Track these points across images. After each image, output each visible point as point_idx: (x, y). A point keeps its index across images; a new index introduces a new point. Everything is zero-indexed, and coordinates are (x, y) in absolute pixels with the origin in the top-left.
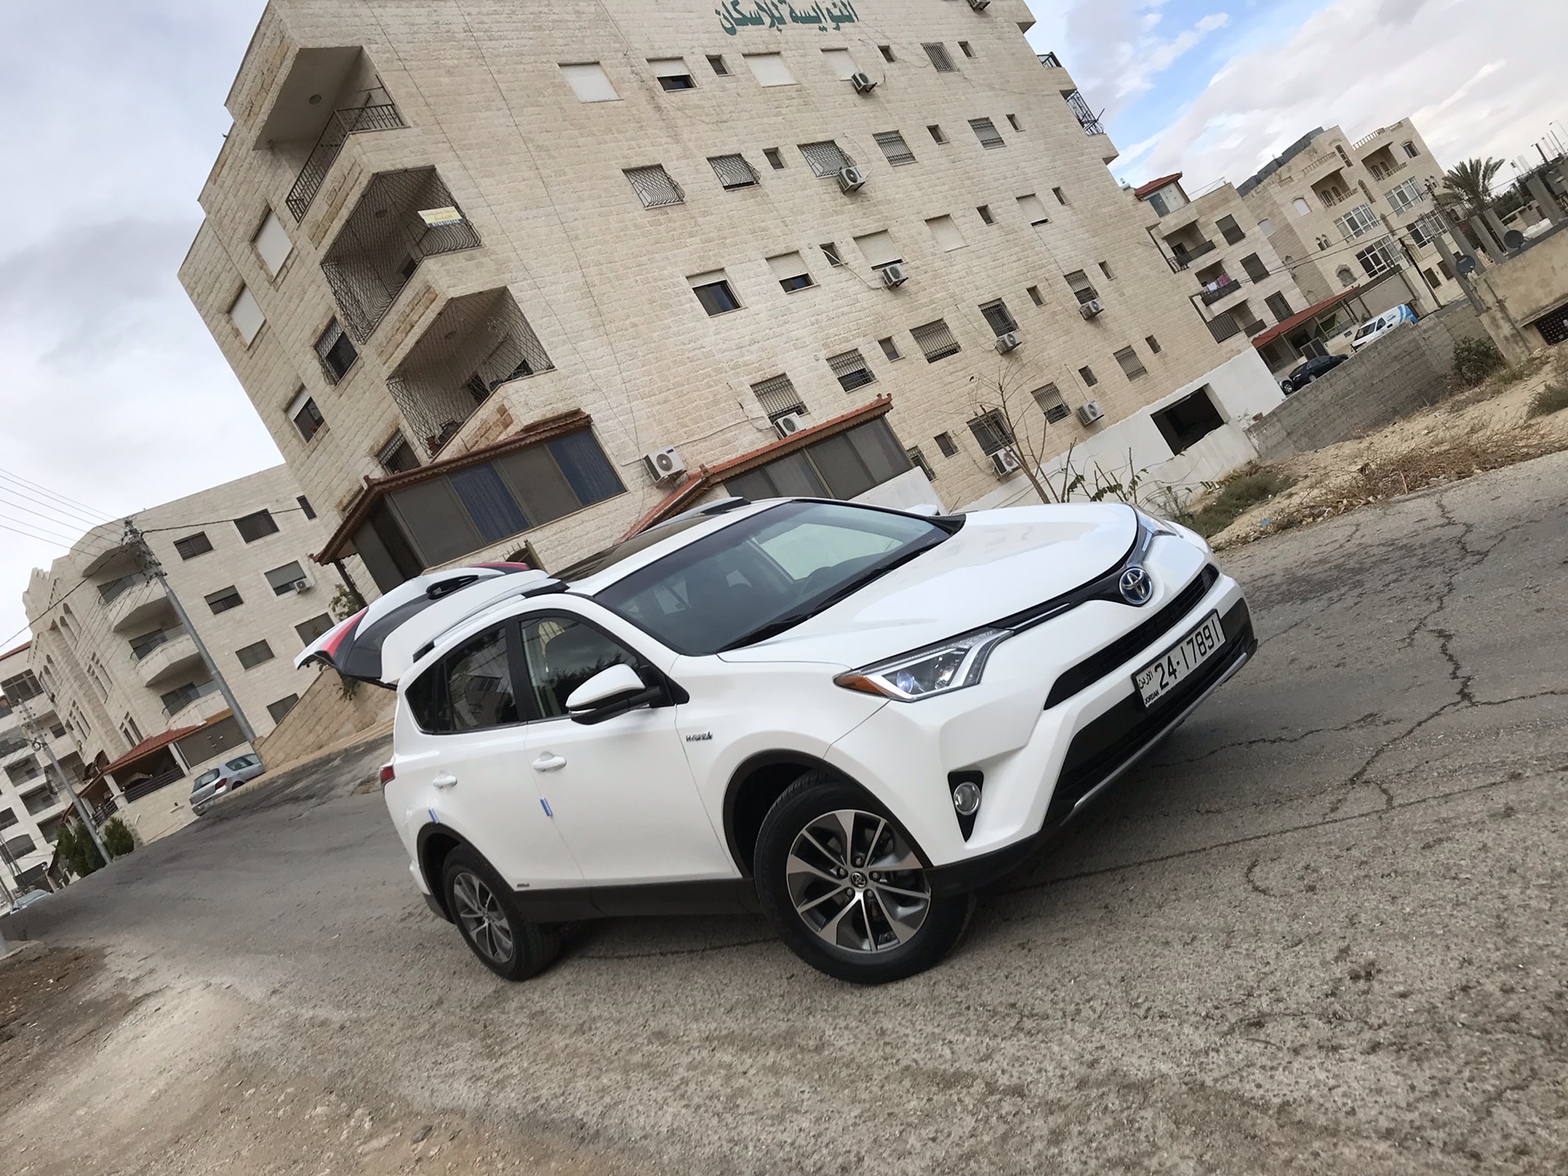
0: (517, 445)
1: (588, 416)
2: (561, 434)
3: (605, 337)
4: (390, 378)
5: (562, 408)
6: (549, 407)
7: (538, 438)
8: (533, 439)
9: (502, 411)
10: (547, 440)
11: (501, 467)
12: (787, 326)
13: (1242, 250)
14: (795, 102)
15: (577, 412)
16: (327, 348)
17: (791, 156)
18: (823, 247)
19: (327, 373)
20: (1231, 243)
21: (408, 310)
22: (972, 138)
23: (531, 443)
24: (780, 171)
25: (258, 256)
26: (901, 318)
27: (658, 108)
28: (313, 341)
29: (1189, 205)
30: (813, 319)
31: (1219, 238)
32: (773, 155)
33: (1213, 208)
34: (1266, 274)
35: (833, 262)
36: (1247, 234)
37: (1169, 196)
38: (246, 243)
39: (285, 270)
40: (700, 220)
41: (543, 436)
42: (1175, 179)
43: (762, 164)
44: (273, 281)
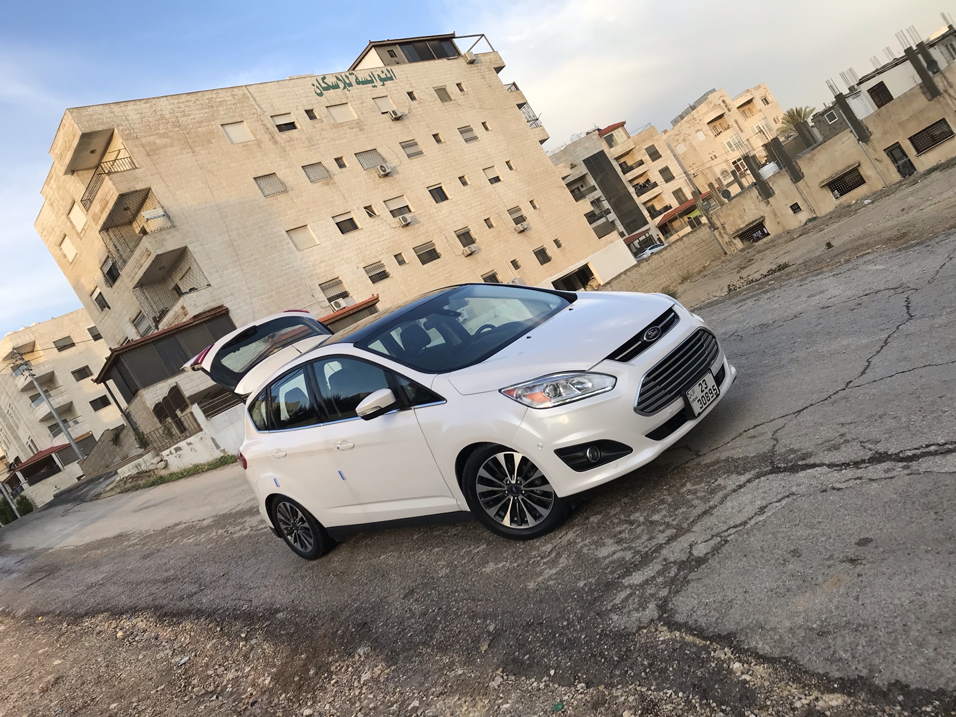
0: (188, 326)
1: (227, 308)
2: (212, 318)
3: (239, 267)
4: (134, 288)
5: (214, 305)
6: (206, 306)
7: (200, 321)
8: (197, 323)
9: (183, 308)
10: (204, 321)
11: (180, 338)
12: (341, 252)
13: (660, 164)
14: (355, 130)
15: (222, 306)
16: (106, 270)
17: (350, 161)
18: (365, 208)
19: (107, 281)
20: (653, 160)
21: (139, 258)
22: (460, 138)
23: (196, 324)
24: (343, 169)
25: (71, 222)
26: (408, 241)
27: (276, 142)
28: (100, 266)
29: (630, 140)
30: (357, 247)
31: (646, 158)
32: (340, 162)
33: (643, 141)
34: (673, 178)
35: (370, 216)
36: (663, 155)
37: (618, 134)
38: (64, 216)
39: (84, 231)
40: (295, 200)
41: (202, 320)
42: (622, 125)
43: (333, 167)
44: (78, 234)
